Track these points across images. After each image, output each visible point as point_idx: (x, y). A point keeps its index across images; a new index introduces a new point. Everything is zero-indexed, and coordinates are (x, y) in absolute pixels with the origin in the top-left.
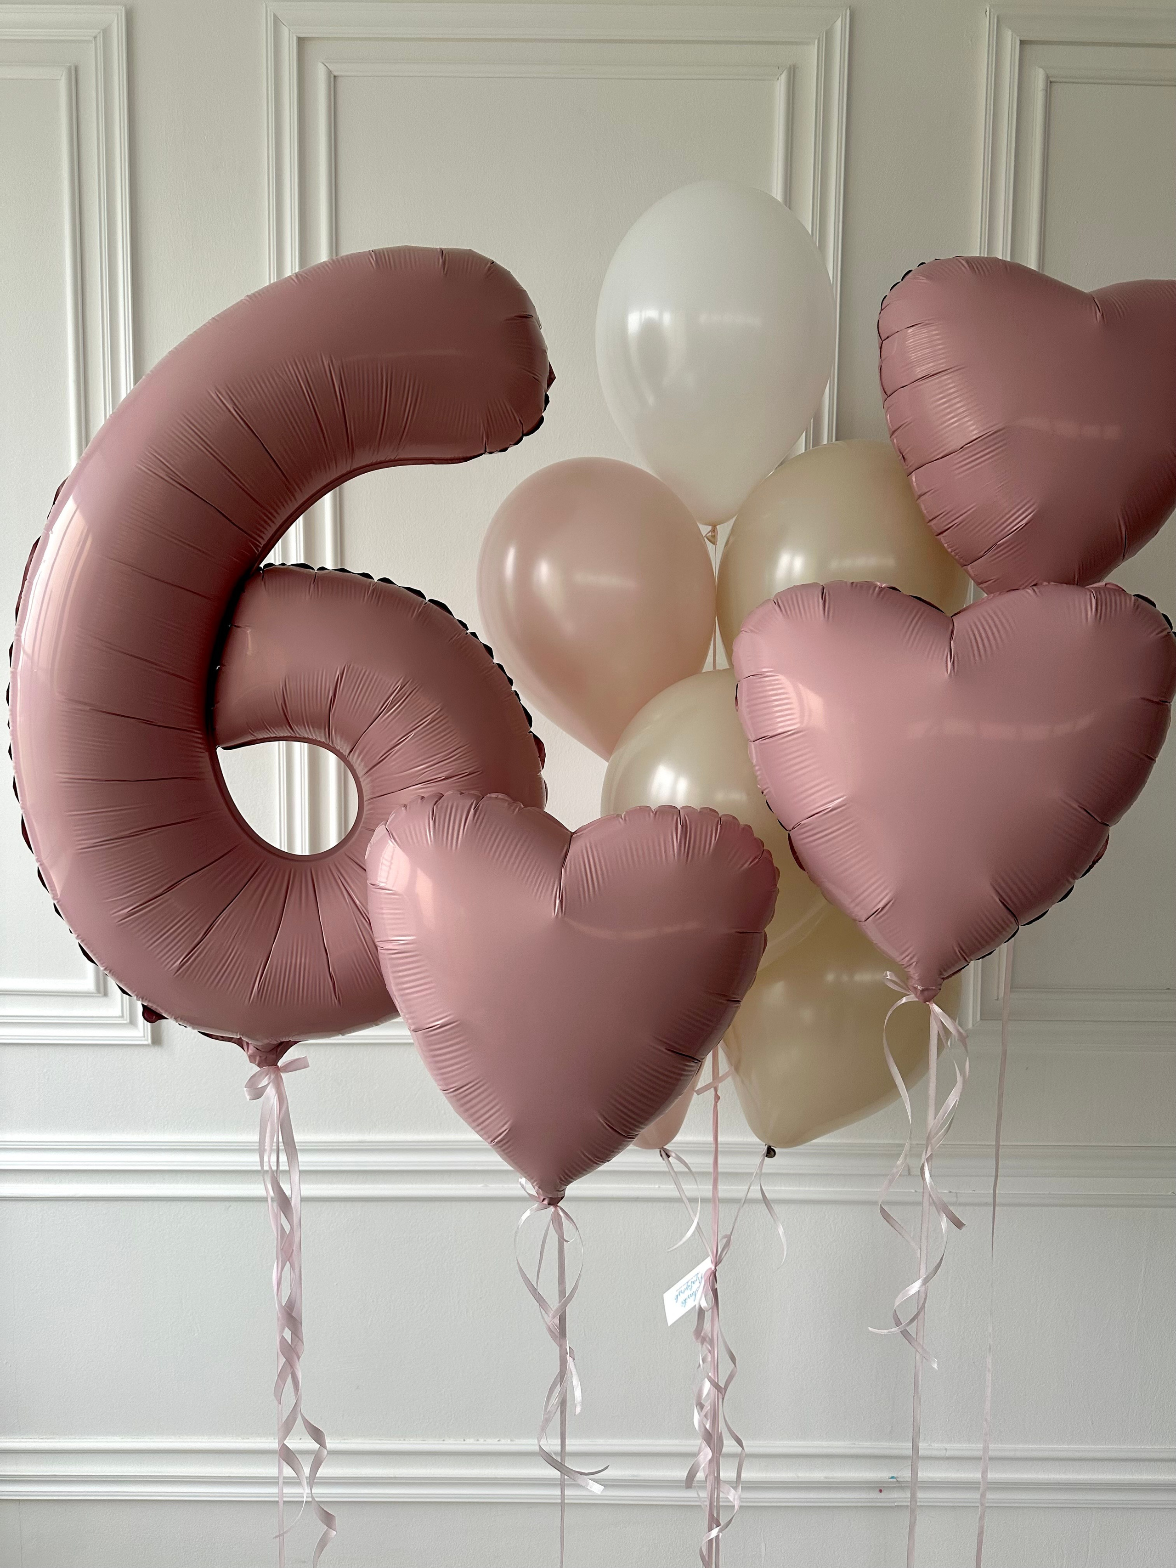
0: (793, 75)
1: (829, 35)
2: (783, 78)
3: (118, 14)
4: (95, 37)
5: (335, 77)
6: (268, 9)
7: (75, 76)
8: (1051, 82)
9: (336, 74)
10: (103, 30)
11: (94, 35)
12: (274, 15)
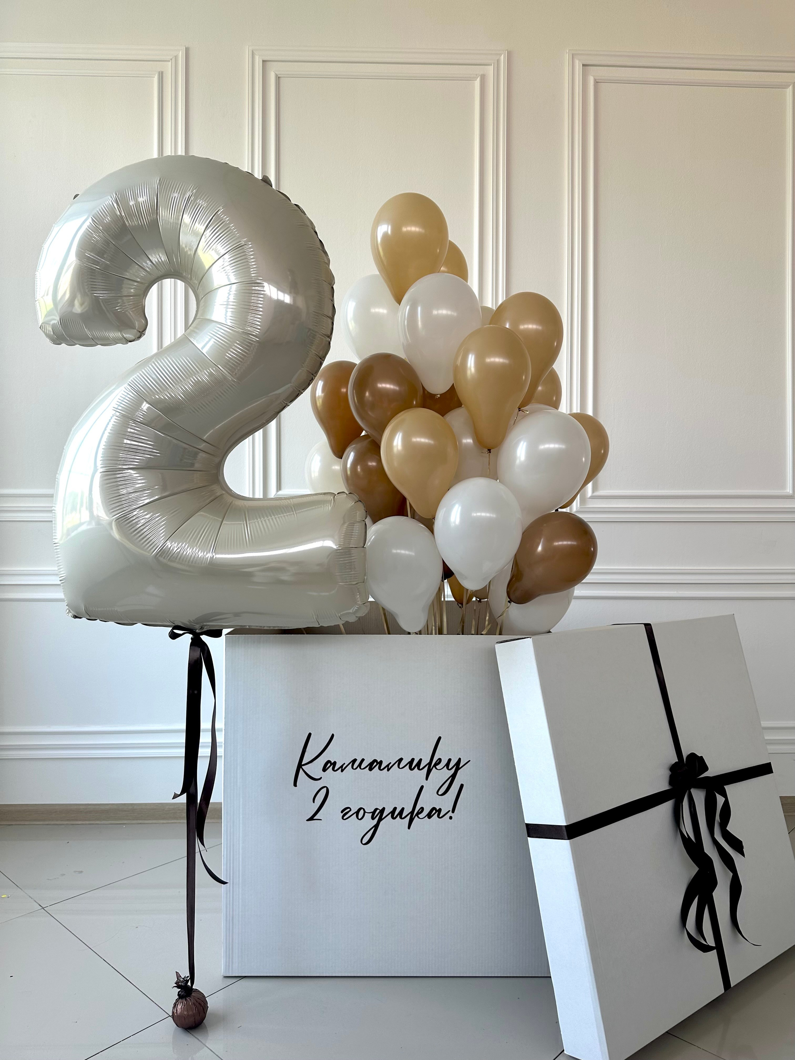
0: (483, 79)
1: (498, 61)
2: (479, 79)
3: (182, 50)
4: (171, 59)
5: (279, 77)
6: (250, 48)
7: (161, 76)
8: (597, 82)
9: (279, 76)
10: (176, 57)
11: (171, 58)
12: (252, 51)
